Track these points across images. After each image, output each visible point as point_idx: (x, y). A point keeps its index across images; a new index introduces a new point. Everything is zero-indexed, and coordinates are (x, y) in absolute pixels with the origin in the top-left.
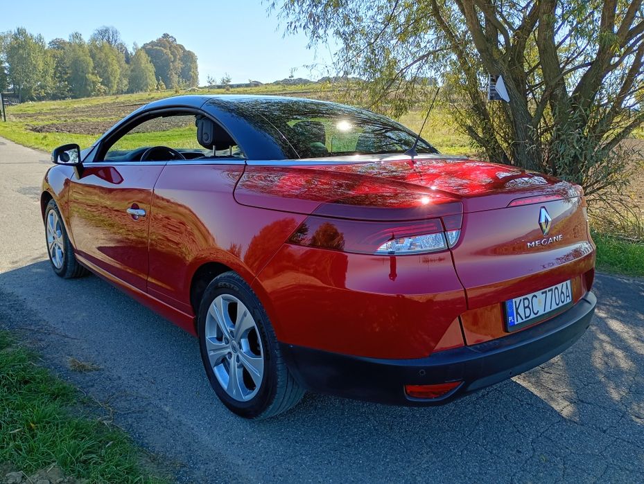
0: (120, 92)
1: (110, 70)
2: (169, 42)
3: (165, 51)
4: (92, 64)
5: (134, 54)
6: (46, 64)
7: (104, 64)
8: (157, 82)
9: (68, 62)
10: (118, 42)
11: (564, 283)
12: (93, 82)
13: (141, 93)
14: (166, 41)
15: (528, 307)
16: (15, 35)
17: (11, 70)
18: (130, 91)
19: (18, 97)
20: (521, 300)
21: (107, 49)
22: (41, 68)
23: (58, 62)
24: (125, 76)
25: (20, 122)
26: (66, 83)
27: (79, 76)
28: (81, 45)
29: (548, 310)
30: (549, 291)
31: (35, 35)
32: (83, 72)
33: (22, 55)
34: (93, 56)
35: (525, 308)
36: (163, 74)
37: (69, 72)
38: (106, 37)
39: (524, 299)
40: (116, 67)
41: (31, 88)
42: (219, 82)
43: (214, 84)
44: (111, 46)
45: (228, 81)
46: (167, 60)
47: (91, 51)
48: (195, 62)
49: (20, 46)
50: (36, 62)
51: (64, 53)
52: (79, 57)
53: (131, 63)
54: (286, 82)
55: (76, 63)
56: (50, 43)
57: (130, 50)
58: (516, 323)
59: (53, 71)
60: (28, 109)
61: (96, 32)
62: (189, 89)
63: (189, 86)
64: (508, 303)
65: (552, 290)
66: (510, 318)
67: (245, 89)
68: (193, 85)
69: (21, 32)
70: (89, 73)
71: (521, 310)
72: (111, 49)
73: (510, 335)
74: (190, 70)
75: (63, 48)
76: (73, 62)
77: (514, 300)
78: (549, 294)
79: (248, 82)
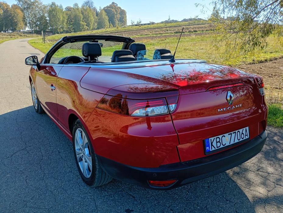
0: (94, 29)
1: (89, 19)
2: (114, 6)
3: (113, 10)
4: (82, 17)
5: (100, 12)
6: (64, 17)
7: (87, 17)
8: (109, 24)
9: (72, 17)
10: (93, 7)
11: (244, 129)
12: (83, 25)
13: (102, 29)
14: (113, 6)
15: (219, 142)
16: (51, 5)
17: (50, 20)
18: (98, 28)
19: (52, 32)
20: (214, 139)
21: (88, 10)
22: (61, 19)
23: (68, 17)
24: (96, 22)
25: (51, 43)
26: (72, 26)
27: (77, 22)
28: (78, 9)
29: (232, 143)
30: (233, 133)
31: (59, 5)
32: (78, 20)
33: (54, 14)
34: (83, 14)
35: (217, 142)
36: (112, 20)
37: (73, 21)
38: (88, 5)
39: (216, 138)
40: (92, 18)
41: (57, 28)
42: (136, 23)
43: (133, 24)
44: (90, 9)
45: (140, 22)
46: (114, 14)
47: (82, 11)
48: (126, 14)
49: (53, 10)
50: (60, 17)
51: (71, 12)
52: (77, 14)
53: (98, 16)
54: (167, 22)
55: (76, 16)
56: (65, 8)
57: (98, 10)
58: (211, 150)
59: (66, 21)
60: (56, 37)
61: (84, 3)
62: (123, 27)
63: (123, 25)
64: (206, 141)
65: (235, 132)
66: (207, 148)
67: (148, 26)
68: (125, 25)
69: (53, 4)
70: (81, 21)
71: (214, 144)
72: (91, 10)
73: (207, 157)
74: (123, 18)
75: (70, 10)
76: (74, 17)
77: (210, 139)
78: (233, 135)
79: (149, 23)
